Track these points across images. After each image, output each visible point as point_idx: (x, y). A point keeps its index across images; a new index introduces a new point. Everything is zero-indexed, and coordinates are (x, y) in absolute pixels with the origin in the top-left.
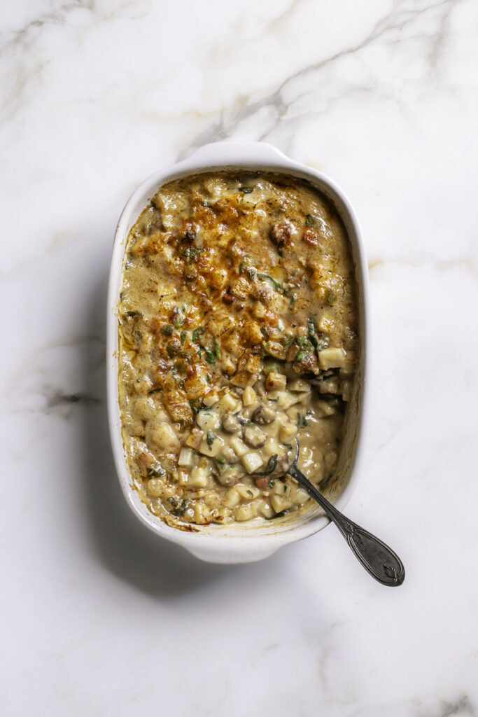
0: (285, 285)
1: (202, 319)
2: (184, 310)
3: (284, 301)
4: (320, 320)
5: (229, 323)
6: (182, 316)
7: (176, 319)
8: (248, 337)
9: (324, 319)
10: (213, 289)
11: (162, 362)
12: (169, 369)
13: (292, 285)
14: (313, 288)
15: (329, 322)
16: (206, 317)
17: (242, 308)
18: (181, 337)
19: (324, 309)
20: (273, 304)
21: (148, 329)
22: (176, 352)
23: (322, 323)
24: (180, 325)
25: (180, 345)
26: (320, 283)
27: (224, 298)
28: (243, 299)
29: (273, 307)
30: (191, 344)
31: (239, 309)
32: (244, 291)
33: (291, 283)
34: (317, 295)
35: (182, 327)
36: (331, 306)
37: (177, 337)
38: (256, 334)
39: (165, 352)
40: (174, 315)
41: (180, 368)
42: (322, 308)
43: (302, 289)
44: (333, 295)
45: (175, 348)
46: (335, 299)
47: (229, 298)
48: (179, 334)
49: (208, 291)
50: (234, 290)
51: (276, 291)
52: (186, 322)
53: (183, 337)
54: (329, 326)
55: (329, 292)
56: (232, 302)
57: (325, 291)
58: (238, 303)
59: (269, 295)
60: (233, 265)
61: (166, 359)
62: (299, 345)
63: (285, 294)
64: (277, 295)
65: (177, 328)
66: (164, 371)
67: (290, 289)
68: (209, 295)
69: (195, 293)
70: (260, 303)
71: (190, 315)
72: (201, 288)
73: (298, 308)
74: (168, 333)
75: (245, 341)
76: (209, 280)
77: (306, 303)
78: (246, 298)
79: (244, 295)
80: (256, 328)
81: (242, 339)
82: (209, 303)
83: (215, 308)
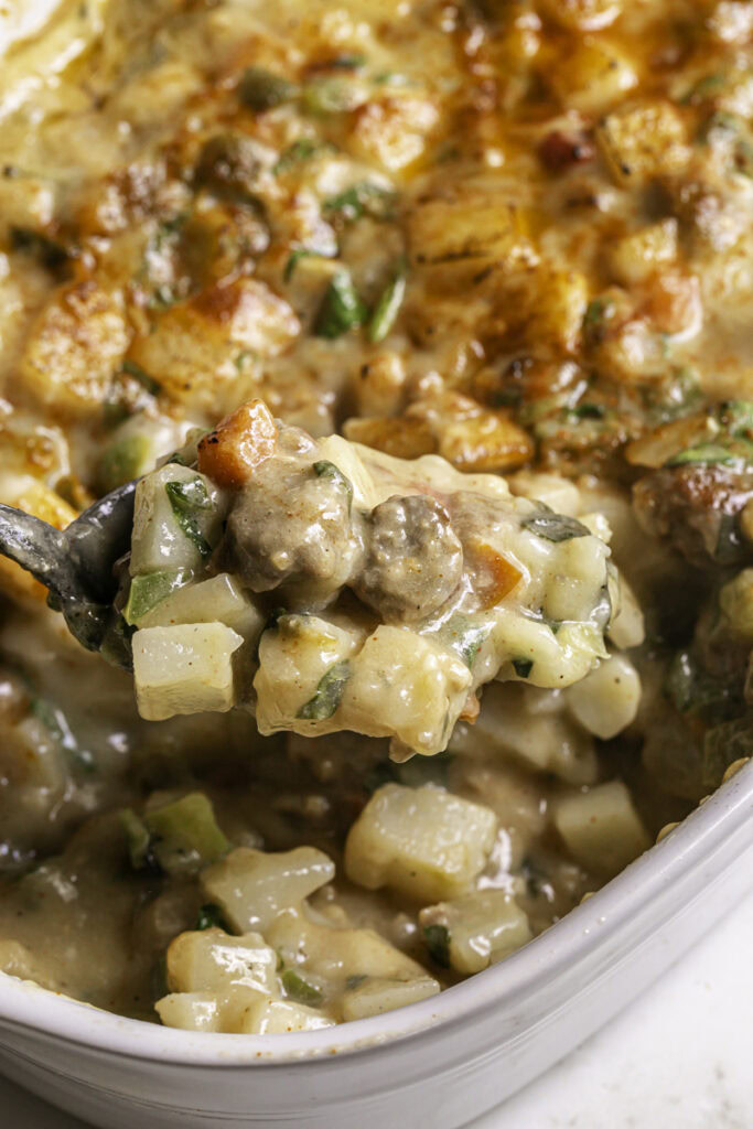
8: (523, 314)
10: (544, 94)
11: (146, 170)
12: (153, 210)
21: (202, 56)
24: (323, 109)
28: (618, 175)
32: (647, 151)
38: (564, 314)
39: (193, 149)
40: (331, 68)
41: (194, 247)
48: (296, 131)
49: (517, 88)
53: (297, 156)
58: (593, 182)
60: (679, 66)
61: (174, 173)
66: (130, 202)
68: (509, 104)
69: (465, 62)
70: (670, 227)
71: (387, 108)
72: (505, 62)
74: (255, 98)
75: (501, 327)
76: (551, 53)
78: (636, 178)
79: (636, 163)
80: (575, 298)
81: (496, 314)
82: (487, 129)
83: (495, 159)
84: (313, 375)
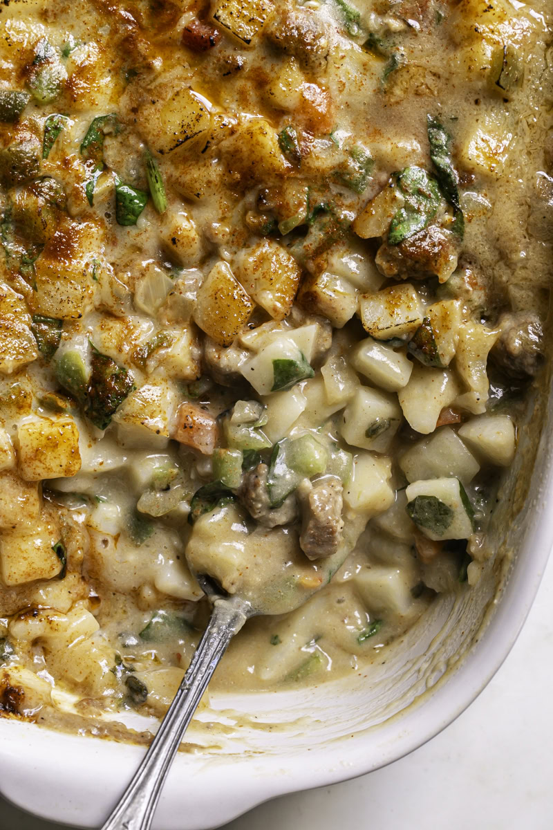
0: (374, 21)
1: (121, 91)
2: (65, 53)
3: (365, 66)
4: (467, 135)
5: (198, 118)
6: (58, 70)
7: (38, 74)
8: (246, 163)
9: (480, 133)
10: (161, 4)
13: (396, 24)
14: (458, 40)
15: (493, 144)
16: (131, 88)
17: (239, 69)
18: (46, 131)
19: (482, 106)
20: (332, 70)
22: (22, 172)
23: (472, 144)
24: (48, 95)
25: (38, 153)
26: (482, 28)
27: (187, 30)
28: (245, 44)
29: (331, 80)
30: (72, 153)
31: (231, 71)
32: (251, 21)
33: (396, 17)
34: (469, 61)
35: (51, 102)
36: (506, 101)
37: (33, 128)
40: (34, 64)
42: (477, 102)
43: (423, 38)
44: (516, 68)
45: (21, 159)
46: (518, 82)
47: (203, 31)
48: (41, 122)
50: (222, 13)
51: (348, 34)
52: (66, 89)
53: (51, 136)
54: (492, 156)
55: (504, 59)
56: (212, 44)
57: (493, 53)
58: (229, 51)
59: (323, 42)
62: (404, 191)
63: (371, 45)
64: (346, 45)
65: (37, 104)
67: (388, 33)
68: (145, 22)
69: (105, 10)
70: (295, 65)
71: (81, 71)
73: (406, 91)
74: (7, 114)
75: (237, 176)
77: (429, 80)
78: (256, 41)
79: (248, 31)
80: (270, 139)
81: (229, 169)
82: (143, 46)
83: (158, 63)
84: (138, 249)
